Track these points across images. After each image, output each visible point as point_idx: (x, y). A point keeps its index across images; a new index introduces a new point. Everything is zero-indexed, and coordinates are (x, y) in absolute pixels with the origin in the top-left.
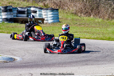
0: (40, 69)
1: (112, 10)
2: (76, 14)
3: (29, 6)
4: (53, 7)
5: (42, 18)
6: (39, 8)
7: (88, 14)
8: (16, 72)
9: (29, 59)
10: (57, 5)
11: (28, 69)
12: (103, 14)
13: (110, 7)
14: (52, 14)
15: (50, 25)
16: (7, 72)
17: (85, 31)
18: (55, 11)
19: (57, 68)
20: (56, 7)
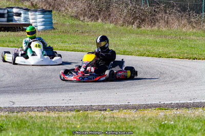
0: (26, 96)
1: (128, 11)
2: (76, 17)
3: (10, 6)
4: (44, 8)
5: (29, 23)
6: (25, 9)
7: (94, 17)
9: (10, 81)
10: (50, 5)
11: (9, 96)
12: (115, 17)
13: (125, 7)
14: (43, 18)
15: (40, 32)
17: (89, 41)
18: (47, 13)
19: (49, 94)
20: (49, 8)
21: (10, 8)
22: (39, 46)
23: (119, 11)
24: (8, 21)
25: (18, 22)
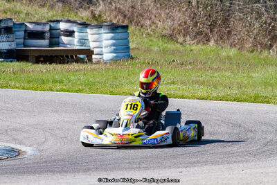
0: (84, 176)
1: (261, 26)
2: (171, 37)
3: (55, 18)
4: (114, 22)
5: (88, 48)
6: (80, 24)
7: (202, 37)
9: (57, 151)
10: (125, 16)
11: (55, 176)
12: (239, 37)
13: (256, 19)
14: (112, 39)
15: (108, 65)
17: (195, 79)
18: (120, 30)
19: (125, 172)
20: (123, 22)
21: (54, 21)
23: (246, 26)
24: (51, 45)
25: (69, 47)
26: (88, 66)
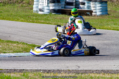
0: (88, 62)
5: (91, 10)
8: (63, 65)
15: (99, 17)
16: (54, 65)
18: (104, 3)
19: (104, 61)
22: (81, 22)
25: (83, 9)
26: (91, 17)
